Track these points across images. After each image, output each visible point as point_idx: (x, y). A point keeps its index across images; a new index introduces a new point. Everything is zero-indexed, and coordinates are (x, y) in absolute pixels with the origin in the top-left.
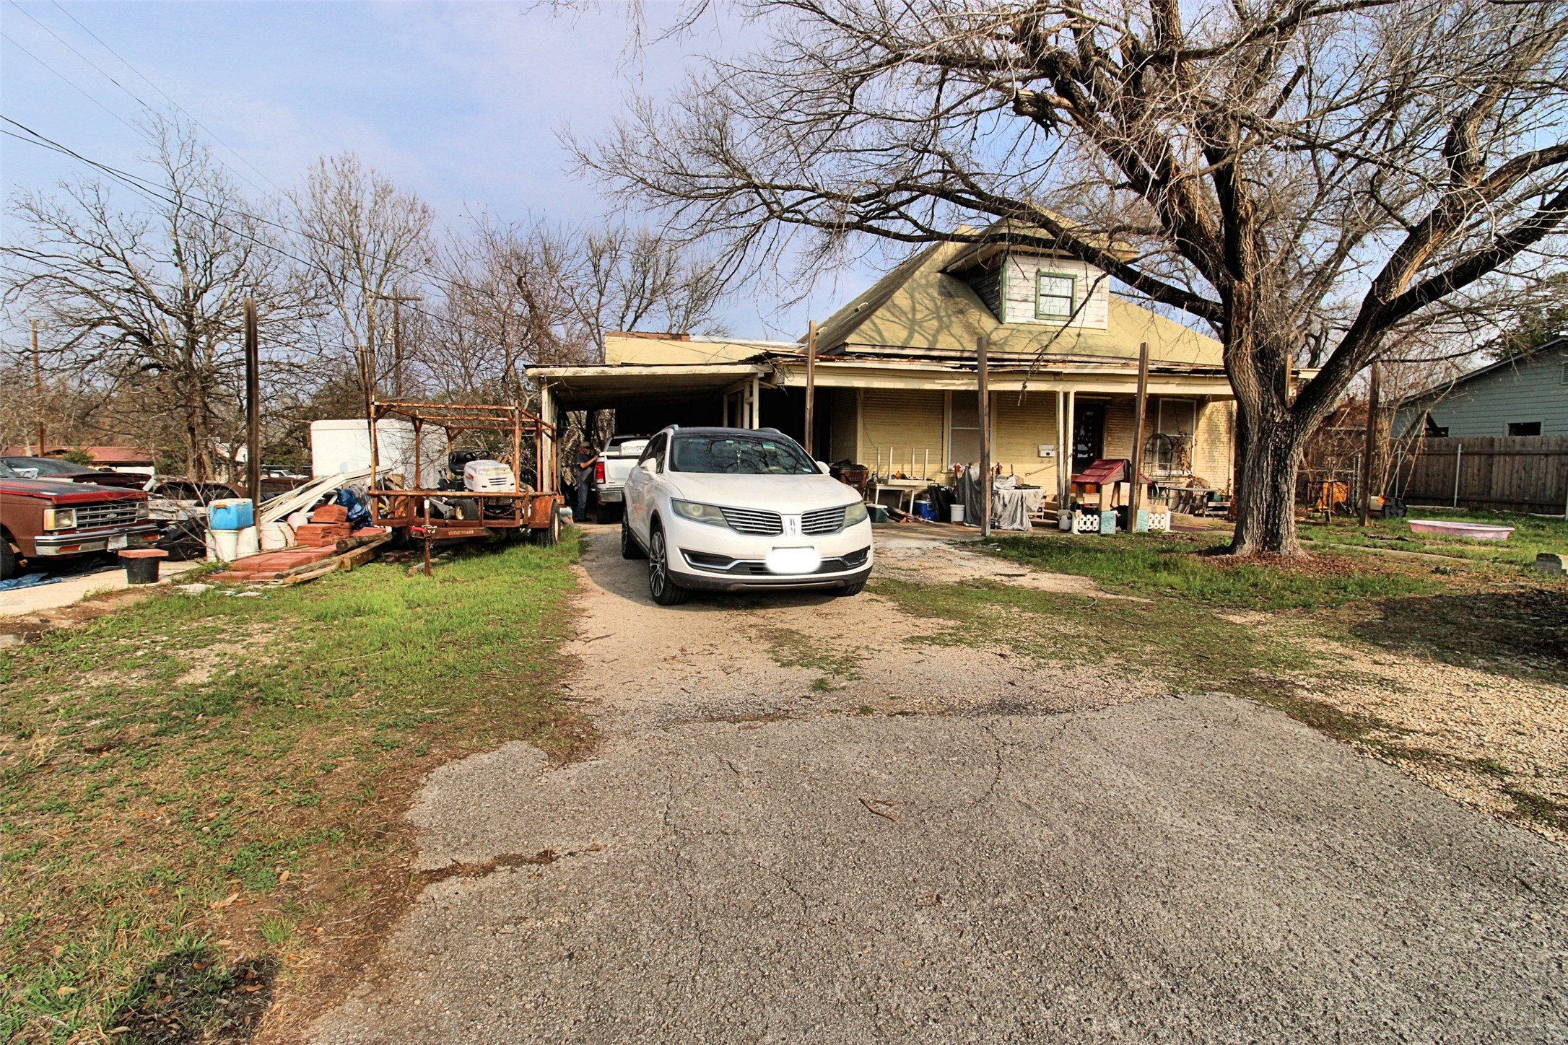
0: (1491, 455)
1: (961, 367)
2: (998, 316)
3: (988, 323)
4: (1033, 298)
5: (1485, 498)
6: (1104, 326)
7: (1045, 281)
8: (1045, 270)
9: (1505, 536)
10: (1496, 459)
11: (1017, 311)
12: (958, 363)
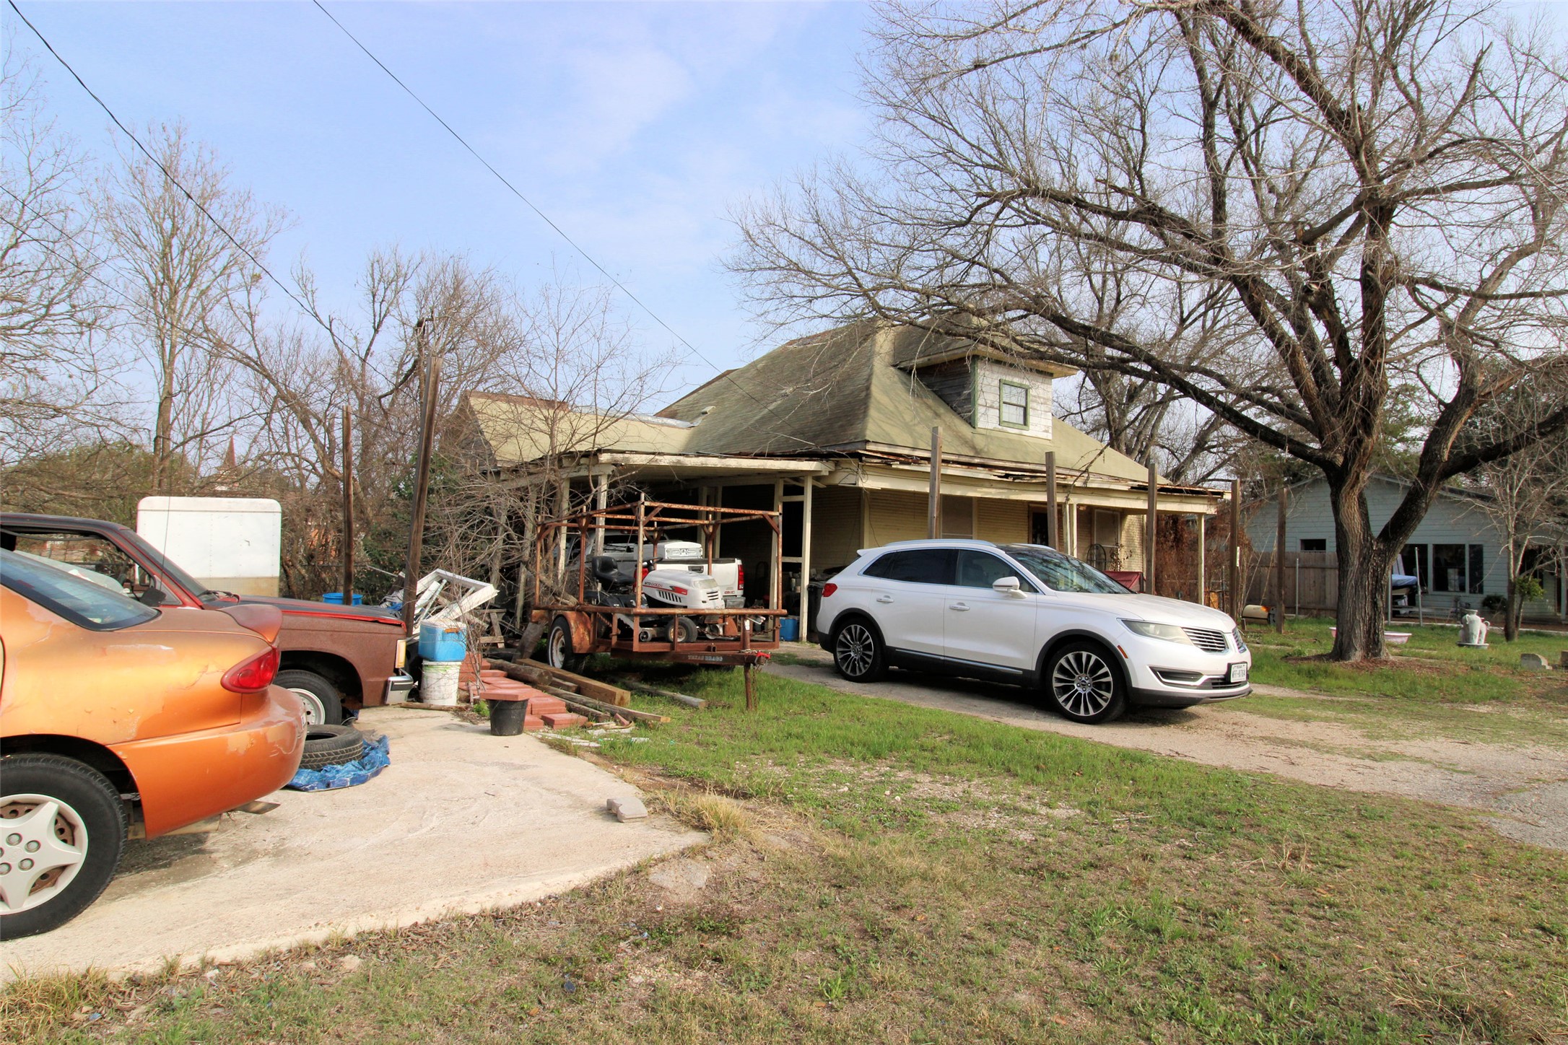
0: (1323, 569)
1: (1007, 476)
2: (971, 422)
3: (965, 429)
4: (996, 405)
5: (1321, 606)
6: (1050, 437)
7: (1006, 389)
8: (1009, 379)
9: (1405, 640)
10: (1328, 572)
11: (986, 419)
12: (1002, 472)
